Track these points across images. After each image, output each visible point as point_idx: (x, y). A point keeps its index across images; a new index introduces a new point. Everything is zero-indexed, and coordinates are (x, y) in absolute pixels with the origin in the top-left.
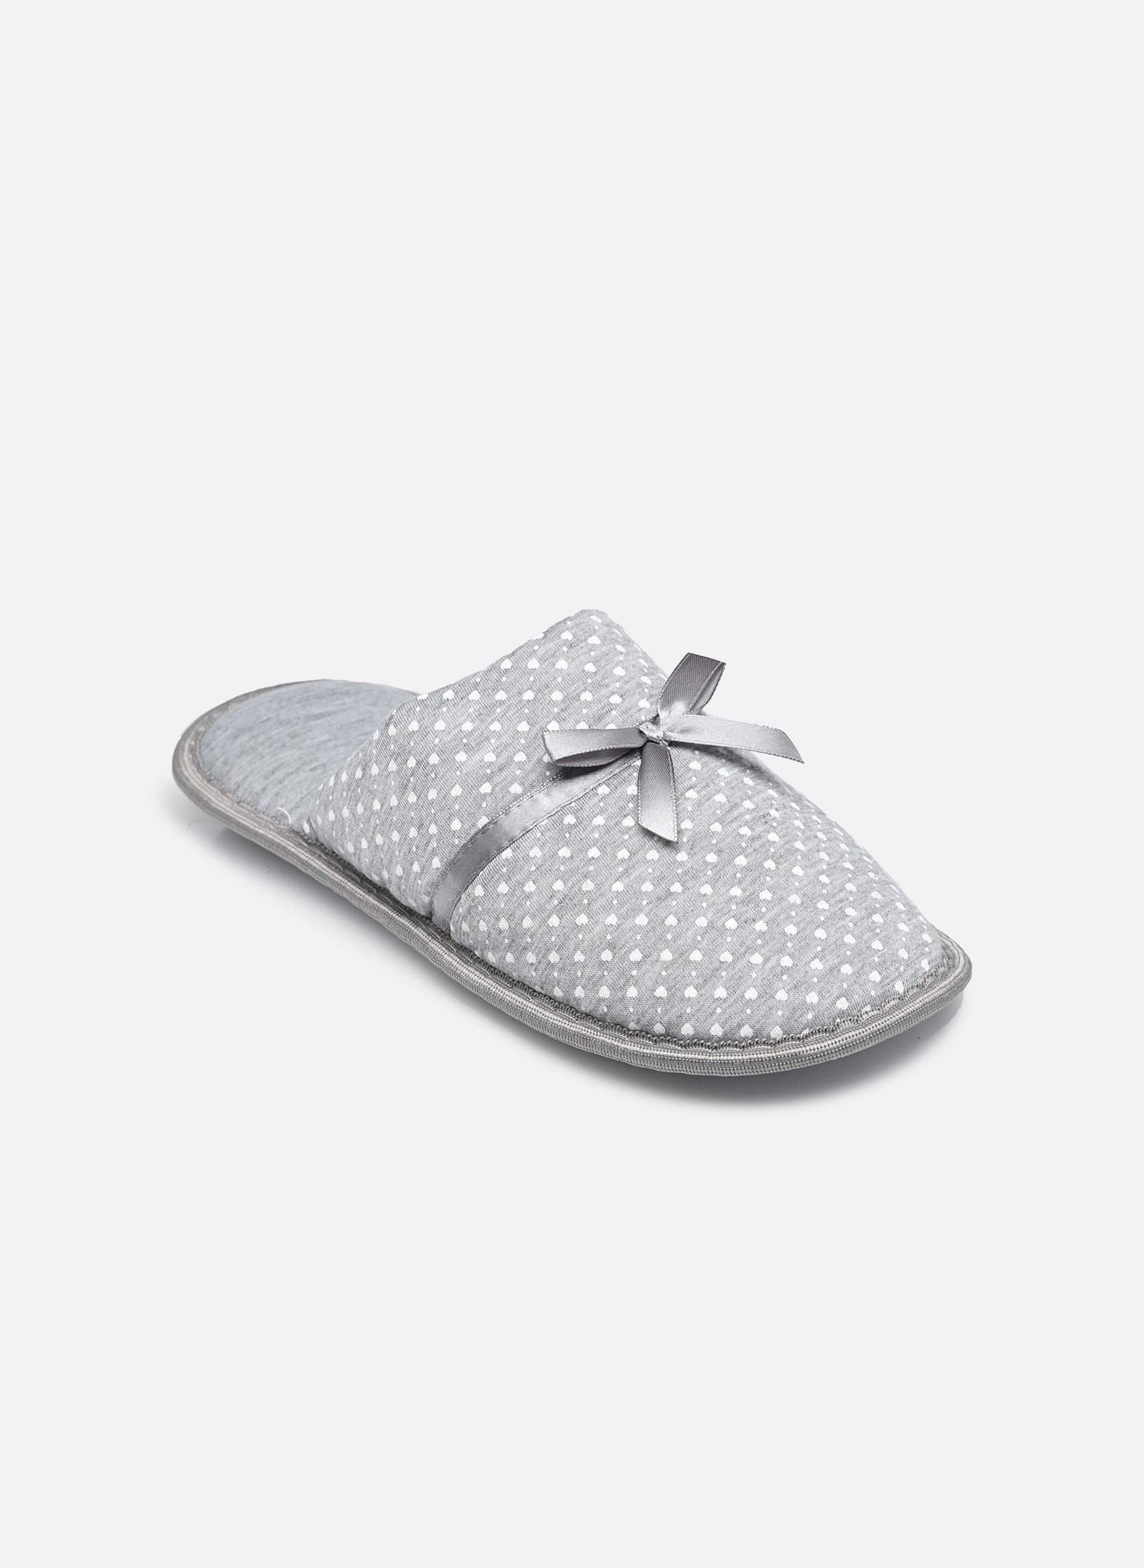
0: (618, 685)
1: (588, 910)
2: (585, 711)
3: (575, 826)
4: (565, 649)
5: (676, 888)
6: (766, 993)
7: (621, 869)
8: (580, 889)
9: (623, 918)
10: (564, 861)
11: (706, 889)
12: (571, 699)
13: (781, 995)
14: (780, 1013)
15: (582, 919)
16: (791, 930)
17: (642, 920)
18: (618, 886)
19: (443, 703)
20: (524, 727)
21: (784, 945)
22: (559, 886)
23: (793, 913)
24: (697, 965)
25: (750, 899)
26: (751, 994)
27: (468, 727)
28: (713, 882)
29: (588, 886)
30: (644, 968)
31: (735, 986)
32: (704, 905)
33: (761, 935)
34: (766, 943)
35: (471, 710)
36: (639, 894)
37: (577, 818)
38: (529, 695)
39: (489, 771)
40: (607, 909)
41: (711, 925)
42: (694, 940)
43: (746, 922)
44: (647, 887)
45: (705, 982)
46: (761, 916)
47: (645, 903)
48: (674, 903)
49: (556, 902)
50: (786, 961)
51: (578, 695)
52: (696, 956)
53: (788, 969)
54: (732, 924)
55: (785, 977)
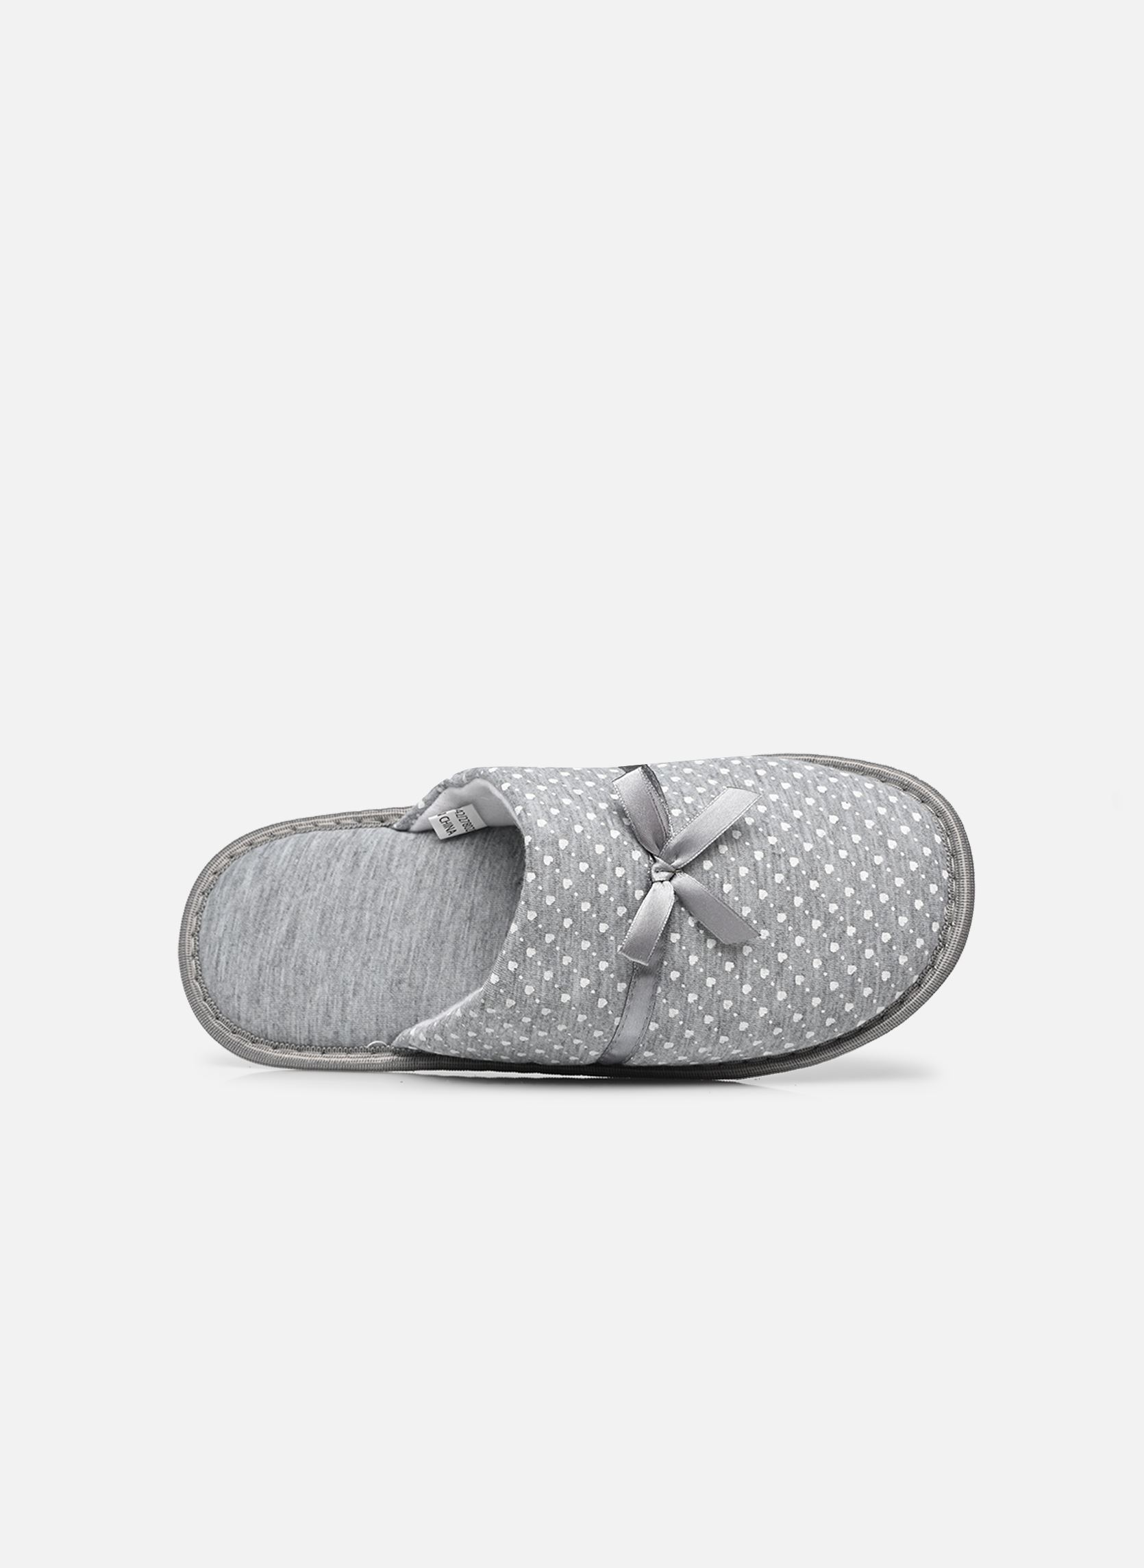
0: (609, 860)
1: (742, 1018)
2: (612, 899)
3: (682, 976)
4: (557, 871)
5: (782, 957)
6: (894, 967)
7: (737, 977)
8: (725, 1011)
9: (769, 1005)
10: (697, 1002)
11: (799, 941)
12: (595, 899)
13: (903, 960)
14: (911, 969)
15: (743, 1026)
16: (868, 915)
17: (781, 996)
18: (747, 989)
19: (515, 975)
20: (585, 945)
21: (874, 929)
22: (708, 1019)
23: (858, 902)
24: (839, 991)
25: (828, 919)
26: (886, 976)
27: (548, 975)
28: (798, 932)
29: (727, 1004)
30: (808, 1020)
31: (872, 980)
32: (808, 951)
33: (856, 937)
34: (864, 938)
35: (539, 963)
36: (765, 982)
37: (678, 970)
38: (567, 923)
39: (593, 992)
40: (754, 1007)
41: (824, 960)
42: (824, 977)
43: (841, 938)
44: (764, 973)
45: (853, 994)
46: (844, 924)
47: (773, 984)
48: (790, 967)
49: (716, 1029)
50: (886, 937)
51: (597, 892)
52: (834, 986)
53: (891, 940)
54: (834, 947)
55: (894, 948)
